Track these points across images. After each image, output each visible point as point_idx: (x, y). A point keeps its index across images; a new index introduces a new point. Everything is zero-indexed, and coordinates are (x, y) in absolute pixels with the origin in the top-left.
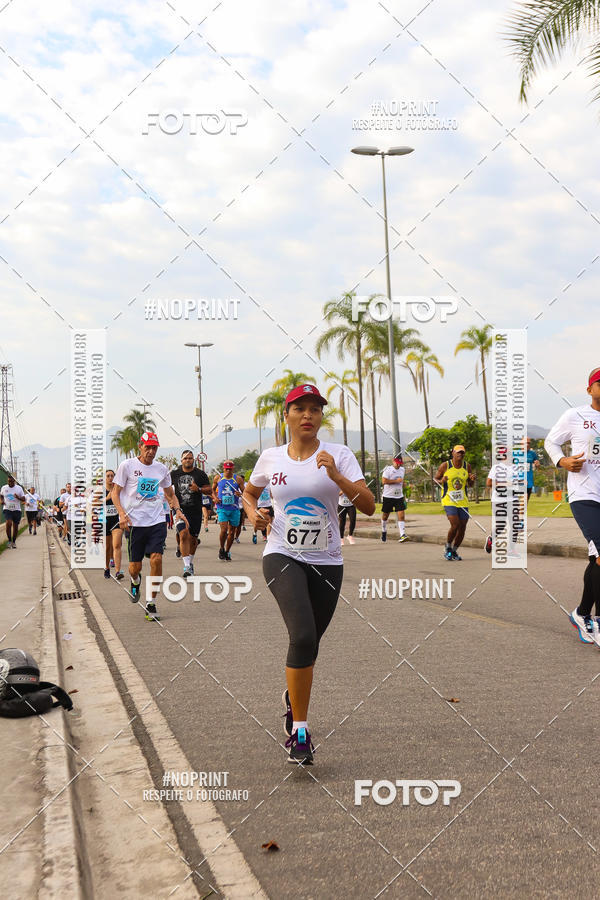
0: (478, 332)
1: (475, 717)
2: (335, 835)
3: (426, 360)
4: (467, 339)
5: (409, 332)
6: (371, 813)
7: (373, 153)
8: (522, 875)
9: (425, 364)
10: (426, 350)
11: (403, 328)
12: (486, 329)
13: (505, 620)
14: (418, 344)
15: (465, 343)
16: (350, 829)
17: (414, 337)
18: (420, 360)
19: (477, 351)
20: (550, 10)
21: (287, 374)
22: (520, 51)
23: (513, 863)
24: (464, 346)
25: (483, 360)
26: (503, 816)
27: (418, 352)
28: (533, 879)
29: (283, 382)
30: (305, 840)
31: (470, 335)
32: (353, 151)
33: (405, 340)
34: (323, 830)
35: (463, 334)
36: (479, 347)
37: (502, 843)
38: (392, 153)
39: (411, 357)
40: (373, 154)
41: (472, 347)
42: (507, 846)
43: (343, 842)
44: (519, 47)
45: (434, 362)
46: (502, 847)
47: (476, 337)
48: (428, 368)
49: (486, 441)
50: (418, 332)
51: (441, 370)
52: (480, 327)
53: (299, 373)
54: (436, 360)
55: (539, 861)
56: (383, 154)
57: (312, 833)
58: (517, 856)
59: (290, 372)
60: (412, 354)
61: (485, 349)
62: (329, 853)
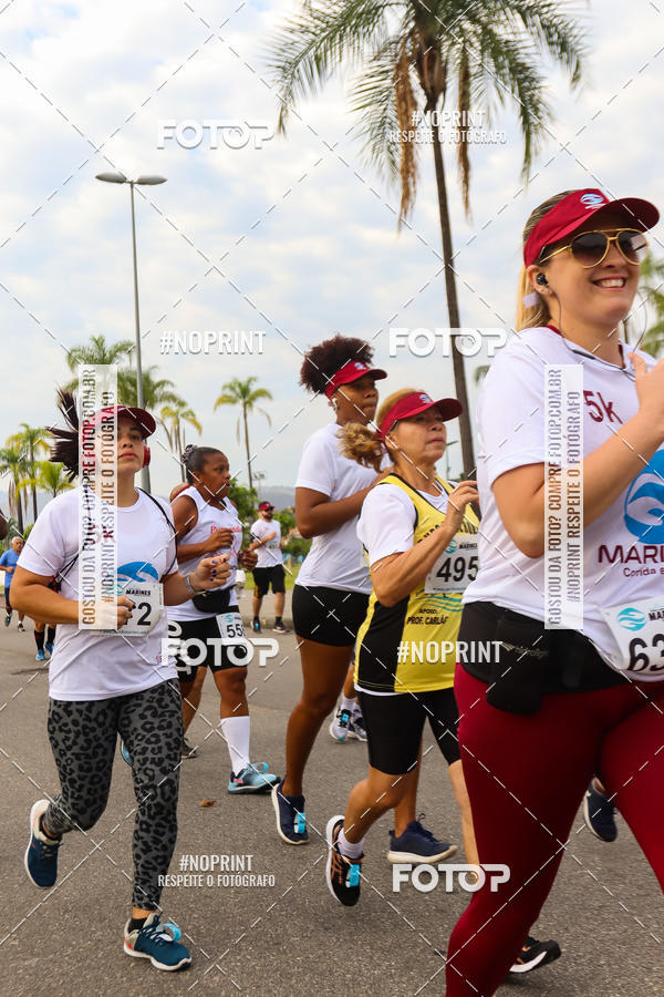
0: (240, 385)
1: (219, 816)
2: (51, 961)
3: (182, 415)
4: (228, 392)
5: (162, 383)
6: (95, 932)
7: (120, 180)
8: (258, 987)
9: (182, 420)
10: (182, 404)
11: (155, 378)
12: (249, 381)
13: (260, 706)
14: (172, 398)
15: (226, 396)
16: (70, 952)
17: (167, 389)
18: (175, 415)
19: (239, 406)
20: (313, 37)
21: (23, 430)
22: (279, 78)
23: (249, 974)
24: (225, 400)
25: (245, 416)
26: (241, 924)
27: (174, 407)
28: (270, 991)
29: (16, 438)
30: (16, 969)
31: (232, 388)
32: (99, 178)
33: (158, 392)
34: (38, 955)
35: (225, 387)
36: (241, 402)
37: (239, 954)
38: (142, 182)
39: (166, 411)
40: (121, 182)
41: (234, 402)
42: (244, 956)
43: (60, 967)
44: (278, 74)
45: (190, 417)
46: (239, 958)
47: (238, 390)
48: (185, 425)
49: (247, 506)
50: (173, 385)
51: (198, 427)
52: (243, 380)
53: (37, 428)
54: (193, 415)
55: (277, 970)
56: (132, 183)
57: (25, 960)
58: (254, 966)
59: (27, 426)
60: (167, 408)
61: (248, 404)
62: (43, 981)
